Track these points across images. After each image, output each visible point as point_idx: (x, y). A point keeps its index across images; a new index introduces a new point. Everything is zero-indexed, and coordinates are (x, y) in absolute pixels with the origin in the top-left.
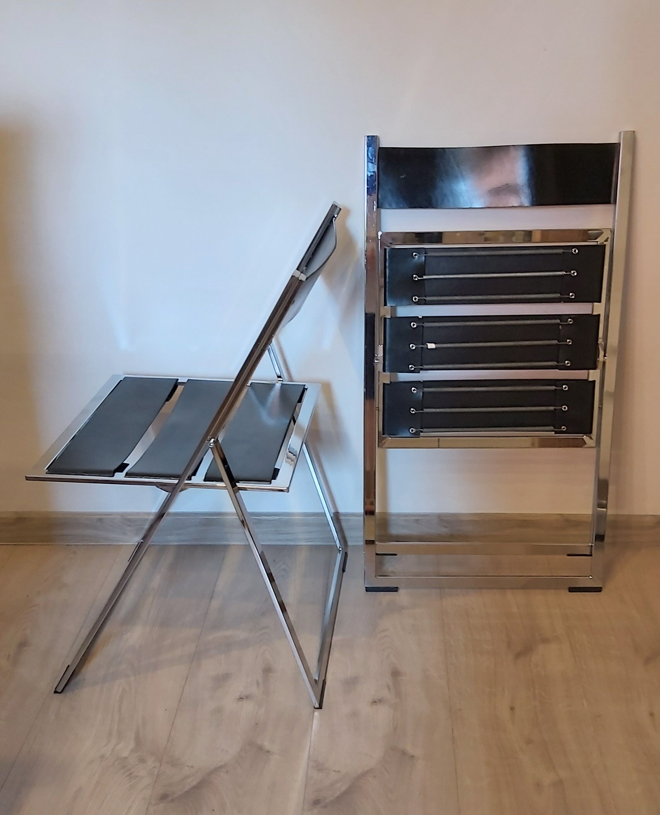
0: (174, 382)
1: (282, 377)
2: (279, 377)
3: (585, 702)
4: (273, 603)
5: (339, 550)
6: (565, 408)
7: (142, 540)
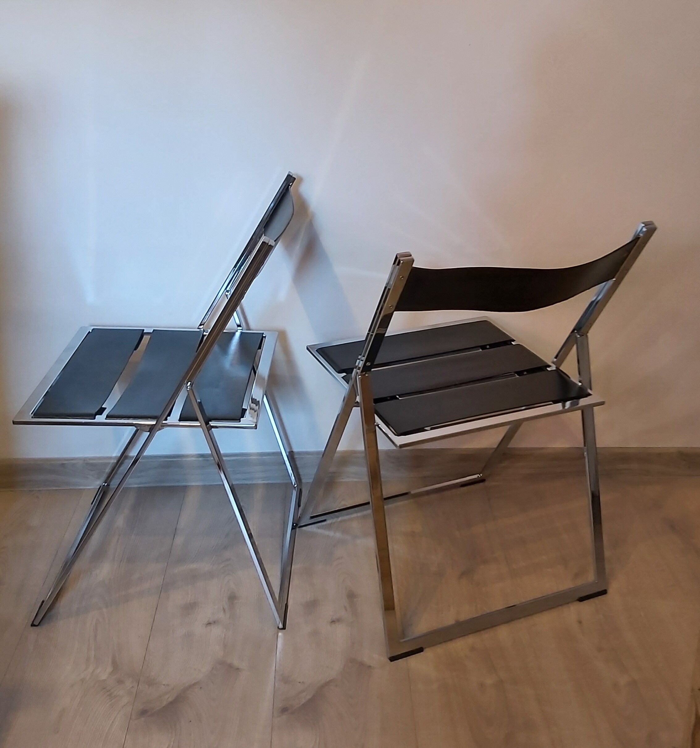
0: (141, 332)
2: (239, 326)
5: (294, 486)
7: (104, 483)
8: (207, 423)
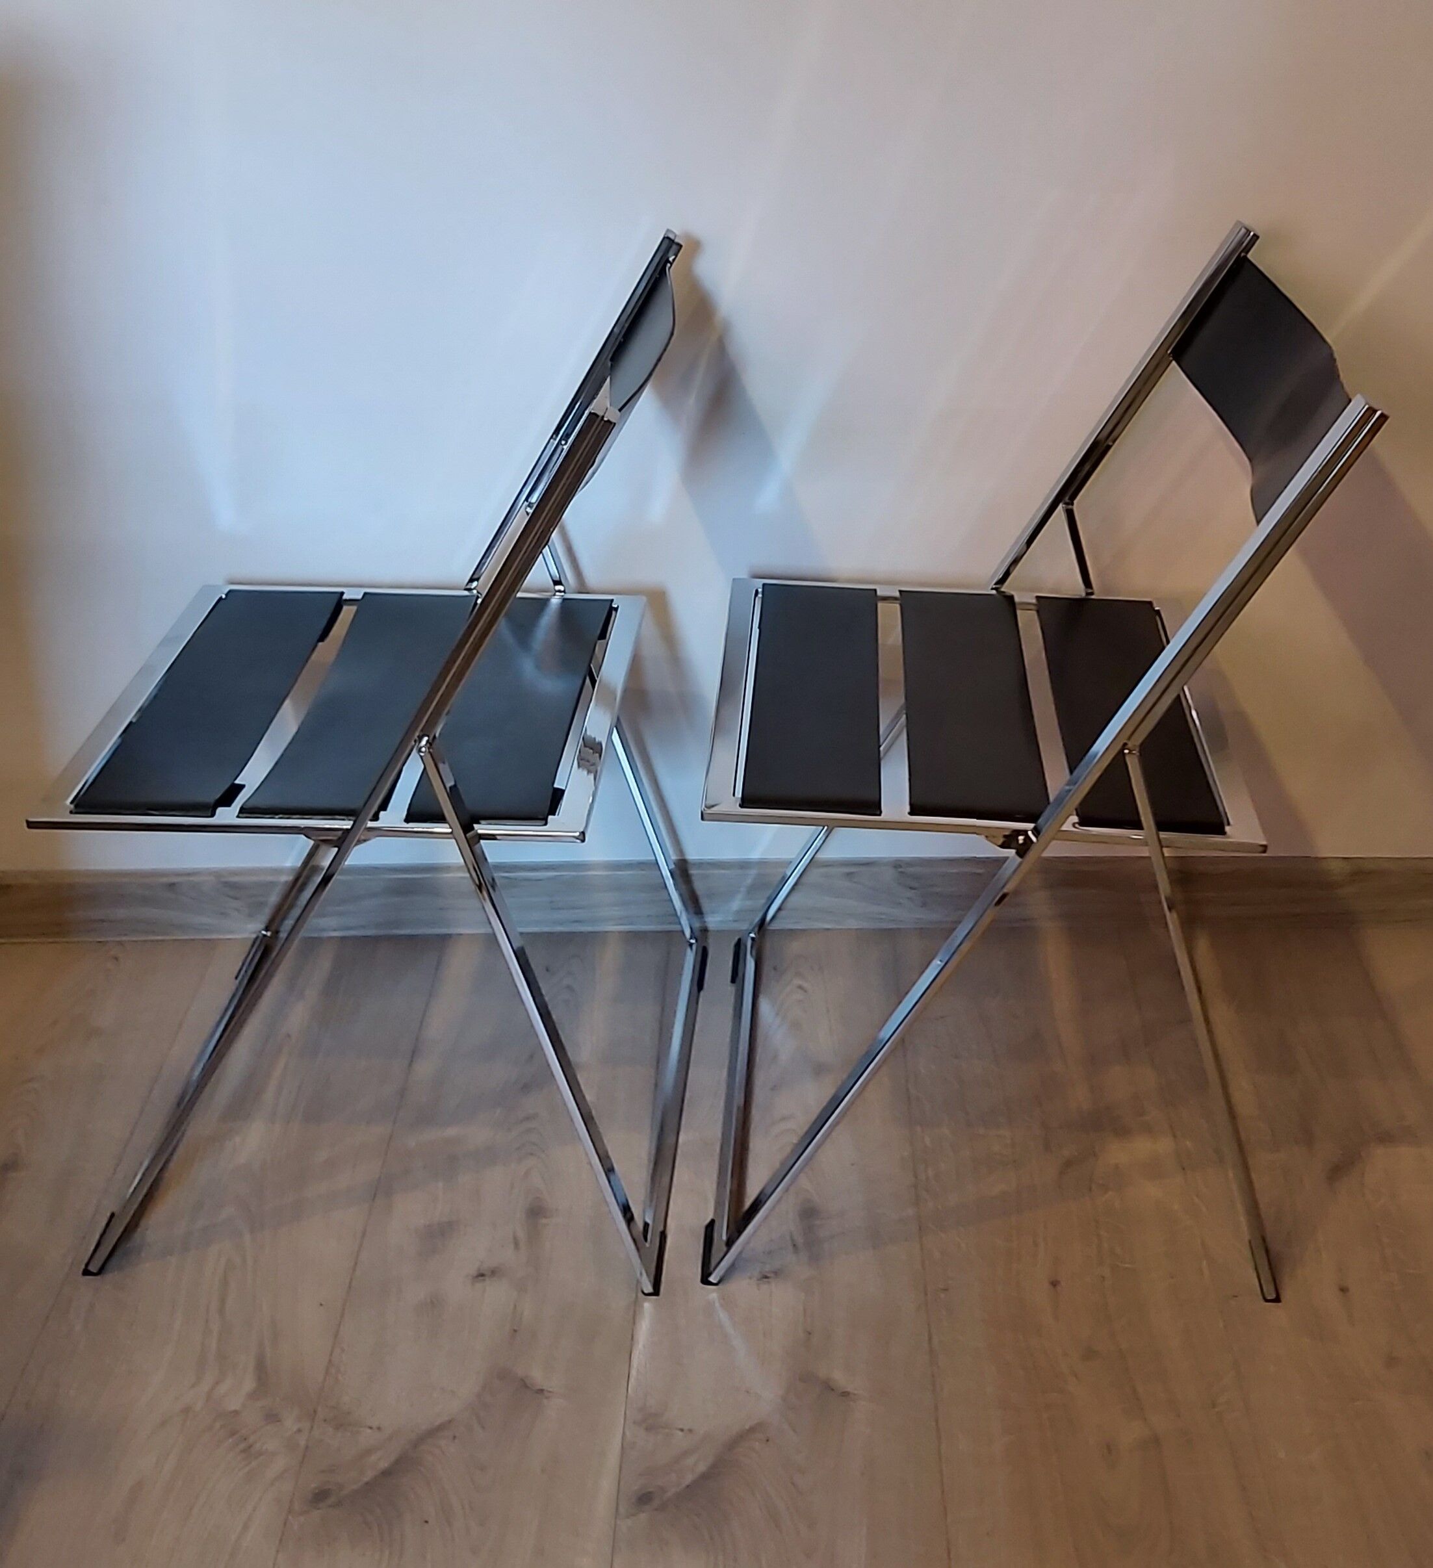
0: (335, 599)
1: (563, 581)
2: (557, 583)
3: (1205, 1266)
4: (547, 1061)
5: (690, 943)
7: (263, 930)
8: (467, 827)
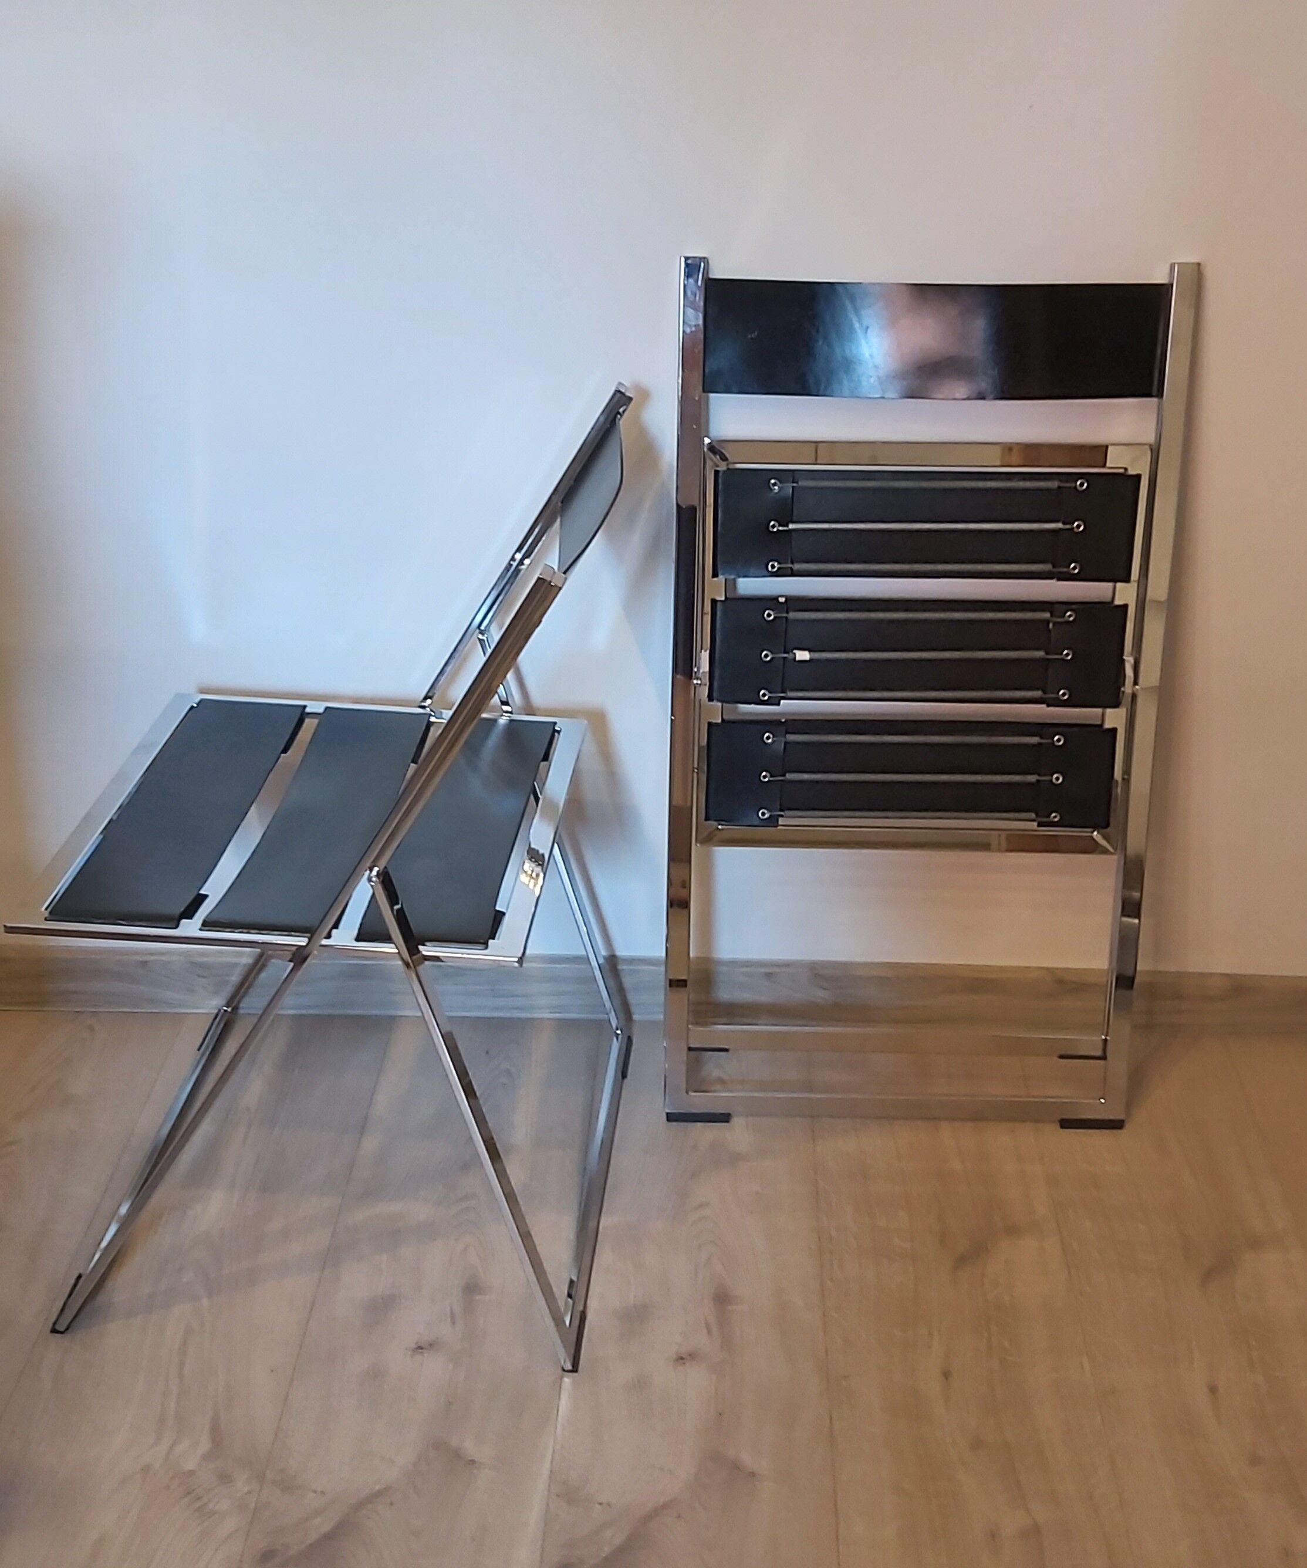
0: (299, 712)
1: (510, 702)
2: (505, 703)
3: (1085, 1361)
5: (615, 1033)
6: (1058, 778)
7: (225, 1007)
8: (413, 951)
